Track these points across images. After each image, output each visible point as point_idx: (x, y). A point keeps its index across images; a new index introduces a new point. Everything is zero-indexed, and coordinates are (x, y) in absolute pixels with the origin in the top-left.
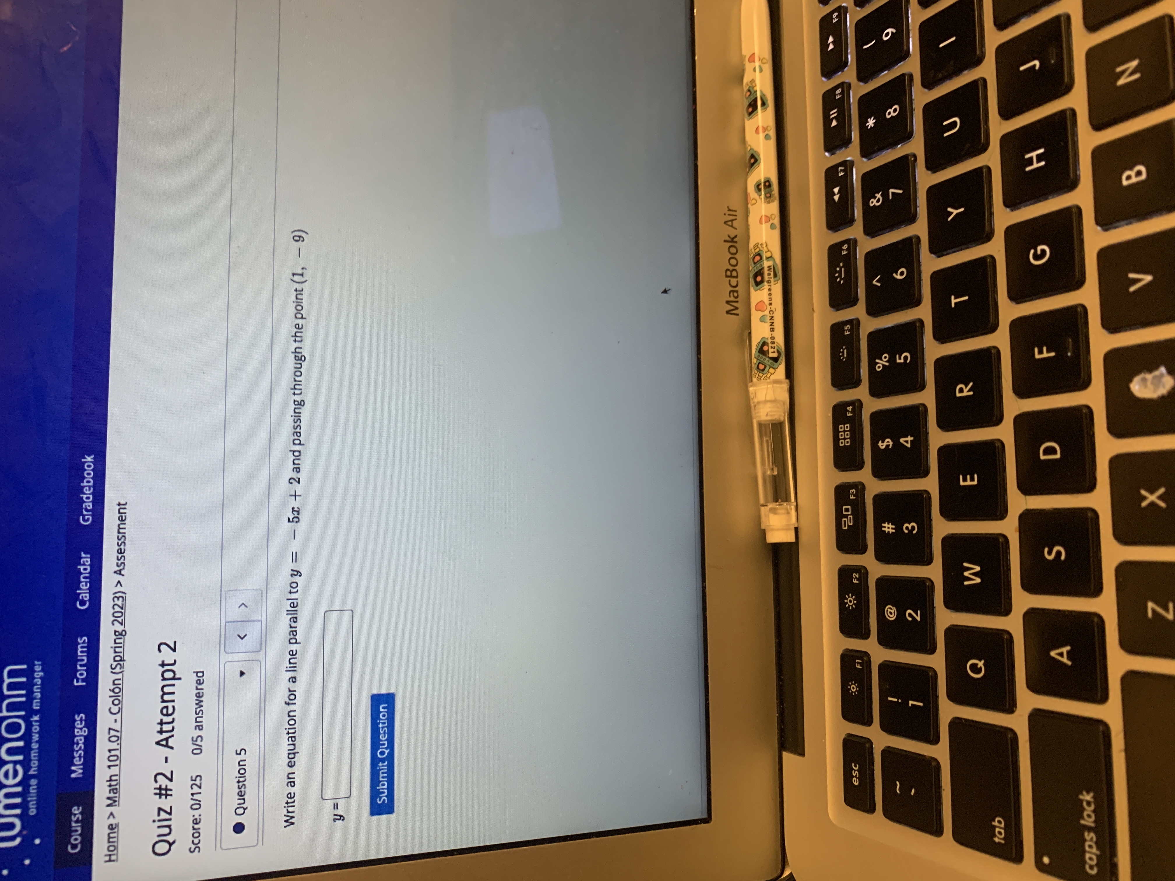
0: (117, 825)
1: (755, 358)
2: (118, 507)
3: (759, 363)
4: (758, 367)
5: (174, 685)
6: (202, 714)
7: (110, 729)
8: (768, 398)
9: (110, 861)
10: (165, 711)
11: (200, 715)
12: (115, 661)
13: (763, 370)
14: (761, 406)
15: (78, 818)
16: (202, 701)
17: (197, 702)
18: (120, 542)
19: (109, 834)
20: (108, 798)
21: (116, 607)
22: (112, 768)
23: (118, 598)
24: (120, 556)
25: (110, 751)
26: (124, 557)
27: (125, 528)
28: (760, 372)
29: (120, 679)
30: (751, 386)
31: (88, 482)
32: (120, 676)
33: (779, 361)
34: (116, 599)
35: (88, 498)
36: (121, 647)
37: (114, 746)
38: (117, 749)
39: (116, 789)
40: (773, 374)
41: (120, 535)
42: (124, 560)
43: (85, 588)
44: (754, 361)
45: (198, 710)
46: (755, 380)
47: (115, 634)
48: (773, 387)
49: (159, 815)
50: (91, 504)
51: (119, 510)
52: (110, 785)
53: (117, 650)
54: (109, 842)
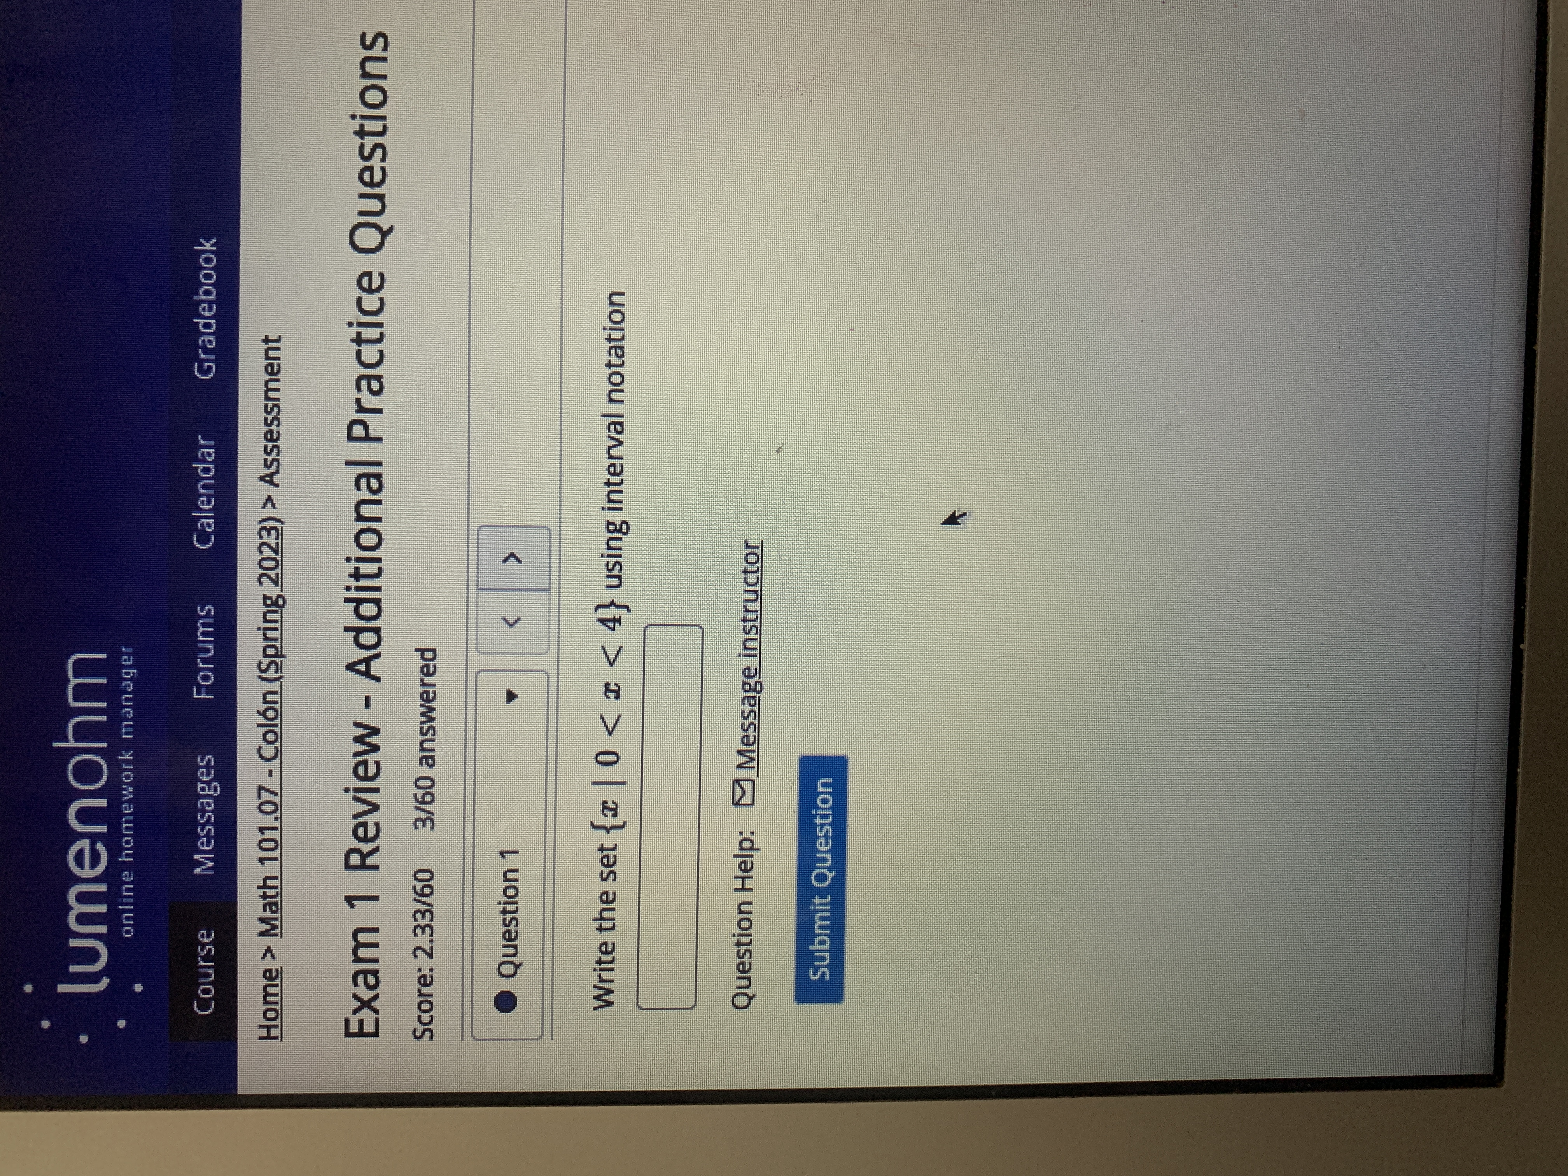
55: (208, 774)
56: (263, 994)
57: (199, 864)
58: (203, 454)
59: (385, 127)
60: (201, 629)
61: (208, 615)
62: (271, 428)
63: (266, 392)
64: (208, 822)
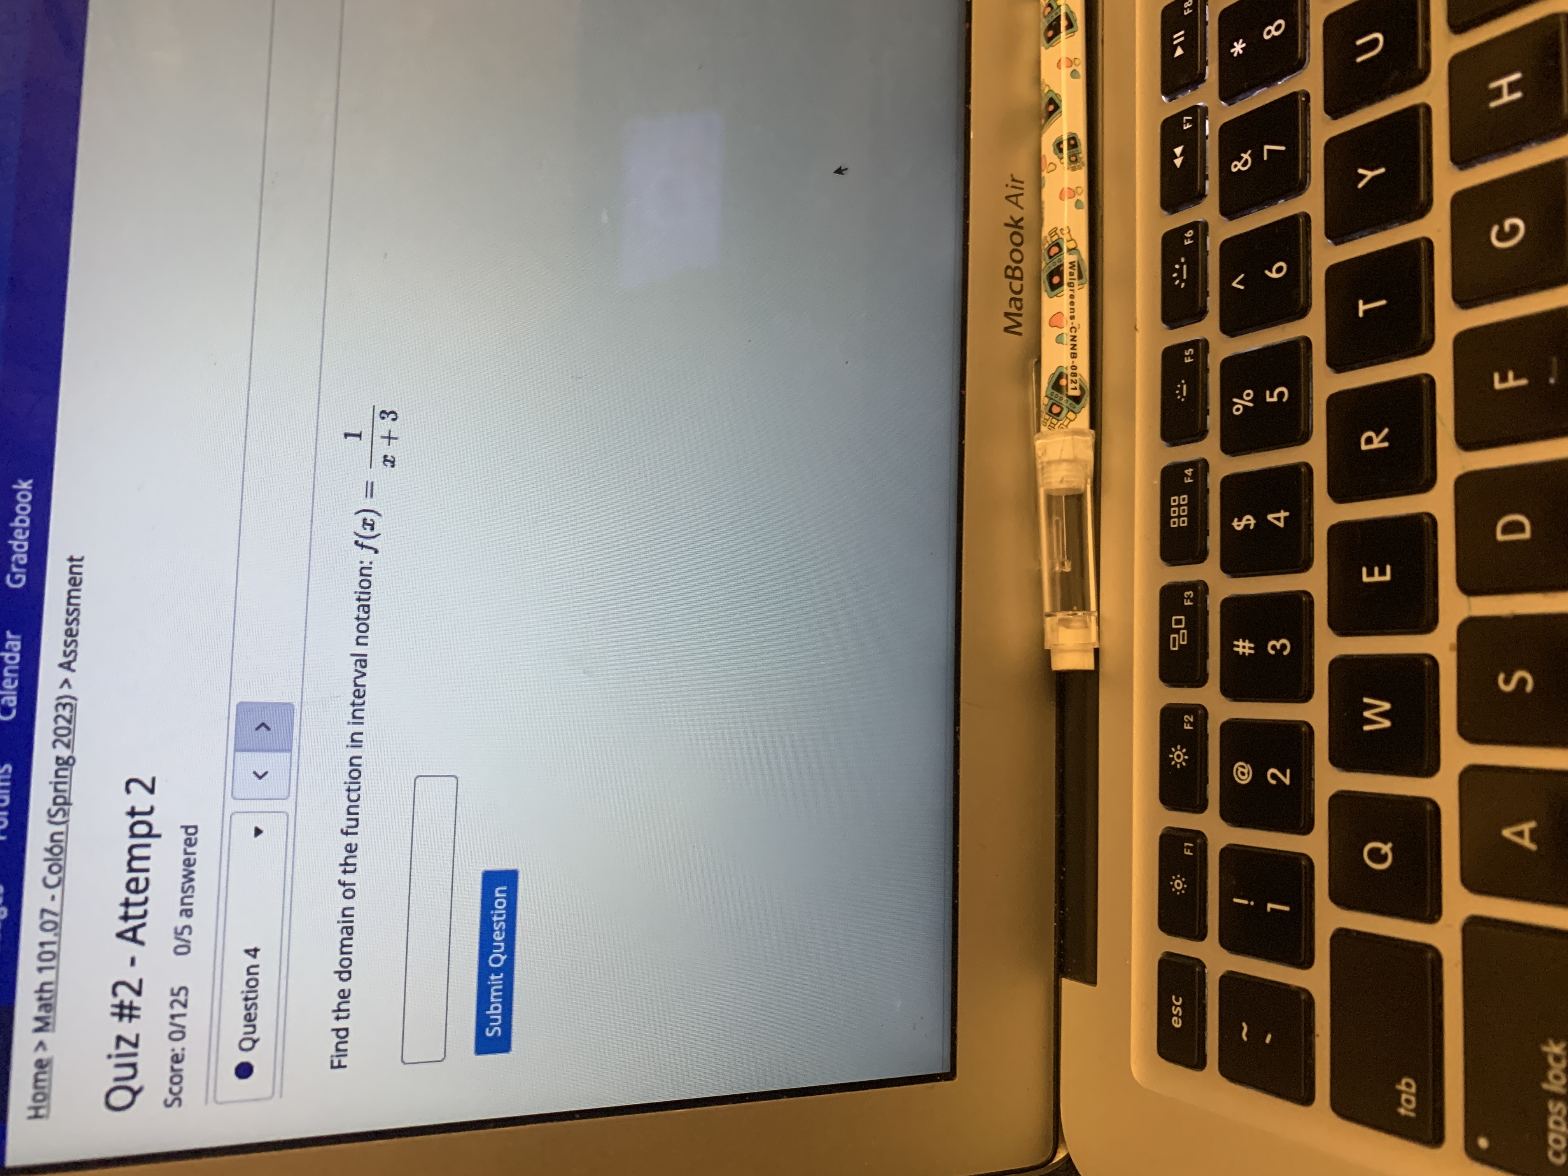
0: (49, 1062)
1: (1047, 396)
2: (69, 564)
3: (1053, 404)
4: (1050, 411)
5: (148, 846)
6: (193, 892)
7: (43, 911)
8: (1064, 457)
9: (36, 1116)
10: (133, 886)
11: (189, 893)
12: (55, 804)
13: (1058, 414)
14: (1053, 467)
16: (192, 872)
17: (185, 873)
18: (71, 618)
19: (37, 1074)
20: (38, 1019)
21: (60, 720)
22: (45, 972)
23: (64, 706)
24: (69, 639)
25: (42, 944)
26: (75, 641)
27: (78, 597)
28: (1053, 418)
29: (61, 833)
30: (1038, 439)
31: (22, 521)
32: (62, 828)
33: (1082, 402)
34: (60, 708)
35: (20, 546)
36: (65, 783)
37: (49, 937)
38: (53, 943)
39: (50, 1005)
40: (1074, 420)
41: (72, 608)
42: (76, 646)
43: (10, 687)
44: (1045, 401)
45: (187, 885)
46: (1044, 429)
47: (57, 763)
48: (1073, 439)
49: (118, 1046)
50: (25, 556)
51: (71, 567)
52: (41, 999)
53: (60, 787)
54: (36, 1087)
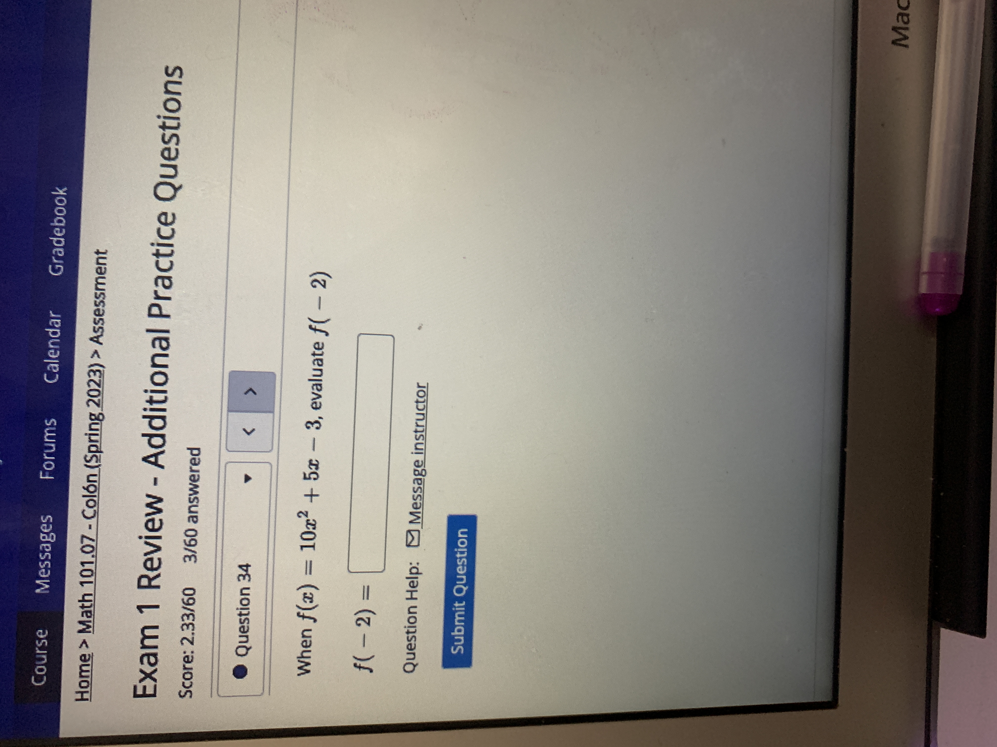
0: (91, 656)
2: (96, 256)
9: (82, 699)
12: (90, 451)
15: (44, 643)
18: (98, 301)
20: (81, 622)
21: (92, 383)
22: (85, 585)
23: (95, 372)
24: (98, 318)
25: (83, 564)
26: (102, 320)
29: (95, 475)
31: (60, 221)
32: (95, 471)
34: (92, 374)
35: (59, 242)
36: (97, 435)
37: (88, 558)
38: (92, 563)
39: (90, 612)
41: (99, 292)
42: (102, 324)
43: (53, 356)
47: (90, 418)
50: (62, 250)
51: (98, 259)
52: (83, 607)
53: (93, 438)
54: (81, 676)
55: (48, 527)
56: (79, 671)
57: (39, 586)
58: (53, 323)
59: (179, 124)
60: (48, 434)
61: (52, 425)
62: (99, 308)
63: (96, 285)
64: (47, 559)
